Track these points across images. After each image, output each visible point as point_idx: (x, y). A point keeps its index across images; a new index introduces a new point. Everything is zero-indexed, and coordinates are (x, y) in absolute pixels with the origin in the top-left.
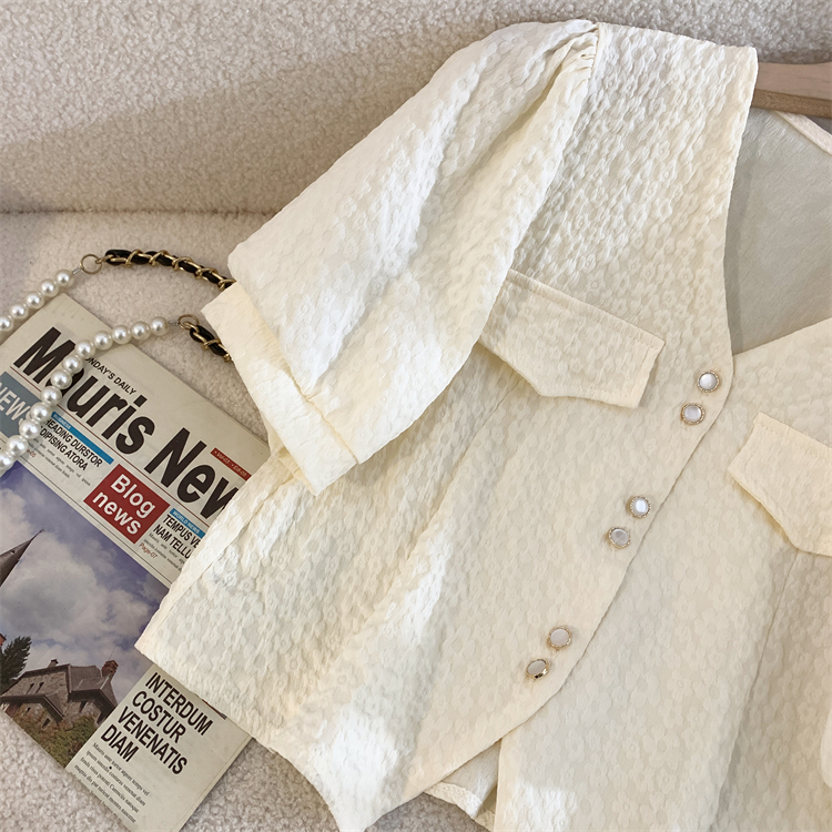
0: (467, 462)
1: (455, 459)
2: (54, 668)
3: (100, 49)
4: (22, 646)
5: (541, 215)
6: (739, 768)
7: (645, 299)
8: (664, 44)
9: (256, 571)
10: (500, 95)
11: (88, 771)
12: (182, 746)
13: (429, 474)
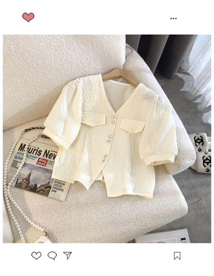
0: (86, 139)
1: (84, 139)
2: (41, 186)
3: (17, 103)
4: (36, 185)
5: (83, 104)
6: (133, 163)
7: (101, 109)
8: (89, 78)
9: (63, 163)
10: (71, 91)
11: (51, 196)
12: (62, 188)
13: (82, 142)
